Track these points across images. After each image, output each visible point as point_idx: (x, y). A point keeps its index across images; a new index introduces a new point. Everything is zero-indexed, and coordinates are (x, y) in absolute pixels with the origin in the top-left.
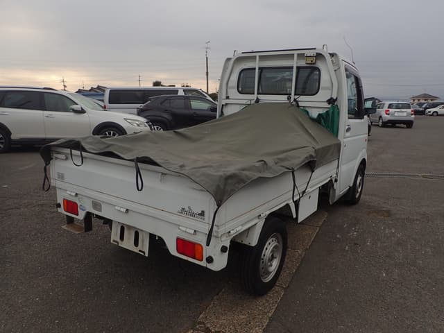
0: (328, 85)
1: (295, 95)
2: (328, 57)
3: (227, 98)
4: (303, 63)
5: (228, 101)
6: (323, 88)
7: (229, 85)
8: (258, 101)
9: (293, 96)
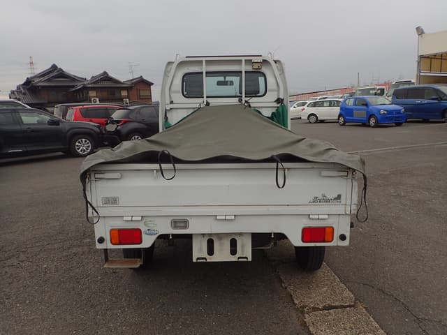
0: (275, 87)
1: (246, 97)
2: (273, 63)
3: (172, 102)
4: (250, 68)
5: (172, 106)
6: (270, 91)
7: (173, 89)
8: (208, 104)
9: (244, 99)
